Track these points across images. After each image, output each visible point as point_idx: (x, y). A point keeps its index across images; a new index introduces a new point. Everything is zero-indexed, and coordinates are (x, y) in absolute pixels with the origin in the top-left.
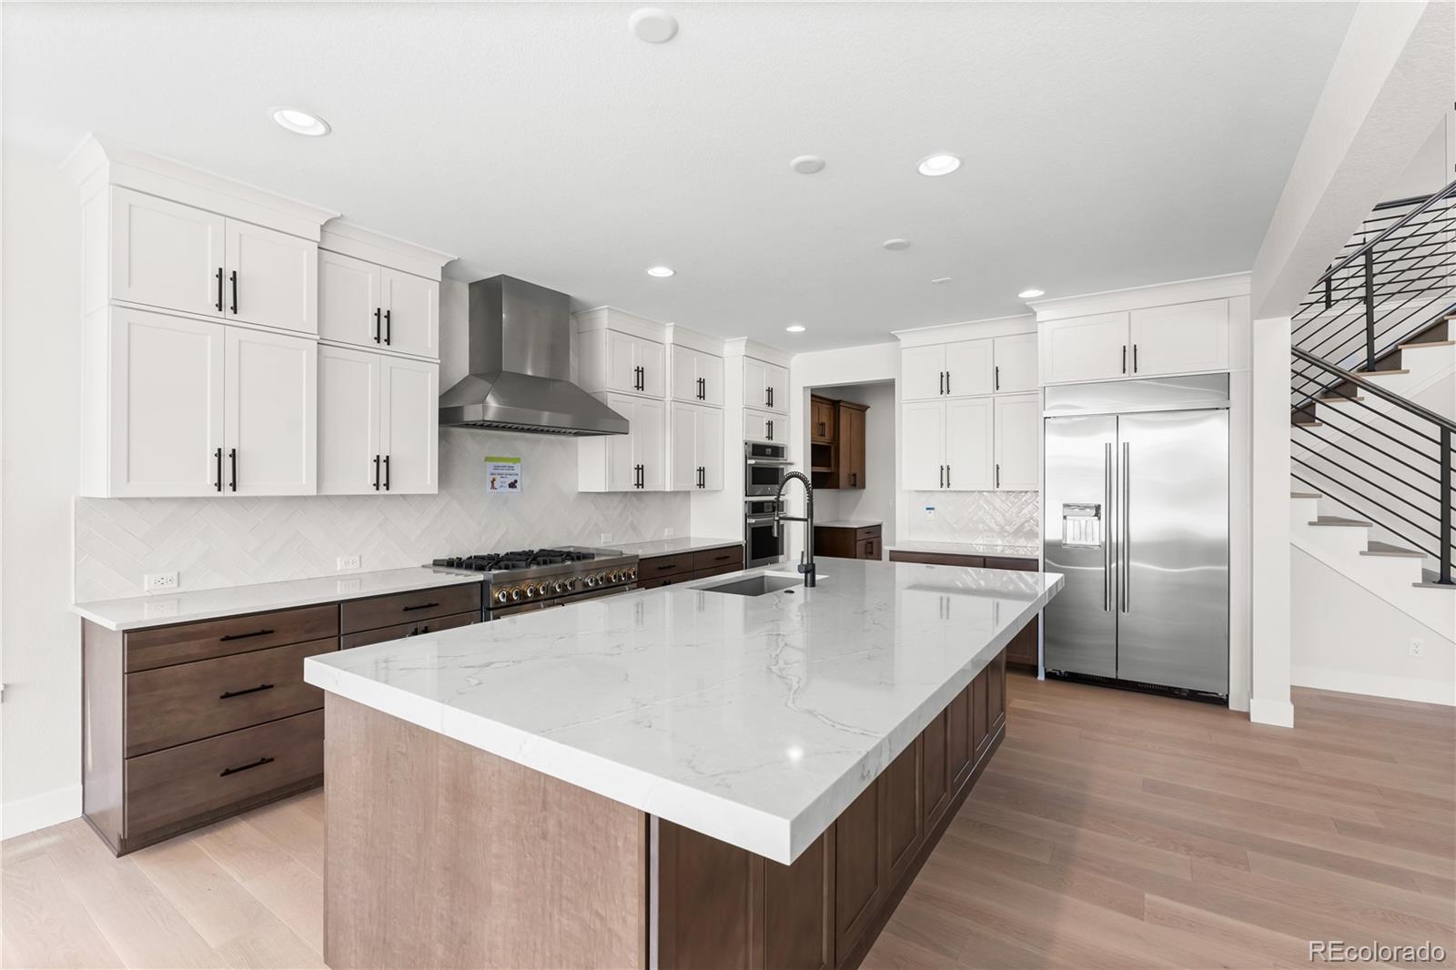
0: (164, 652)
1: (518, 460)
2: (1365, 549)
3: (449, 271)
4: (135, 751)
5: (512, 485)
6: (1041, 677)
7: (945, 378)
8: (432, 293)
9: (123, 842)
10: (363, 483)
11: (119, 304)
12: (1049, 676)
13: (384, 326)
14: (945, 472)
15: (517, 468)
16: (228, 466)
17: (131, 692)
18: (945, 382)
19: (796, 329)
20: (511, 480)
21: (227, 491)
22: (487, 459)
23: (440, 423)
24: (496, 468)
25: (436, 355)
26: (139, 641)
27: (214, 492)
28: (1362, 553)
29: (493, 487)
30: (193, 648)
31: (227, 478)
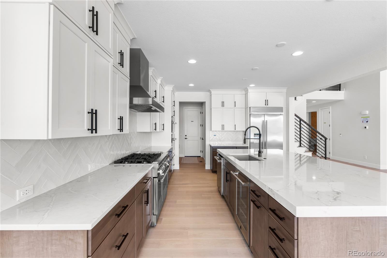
2: (305, 151)
7: (223, 103)
14: (223, 126)
18: (223, 104)
19: (191, 85)
28: (304, 152)
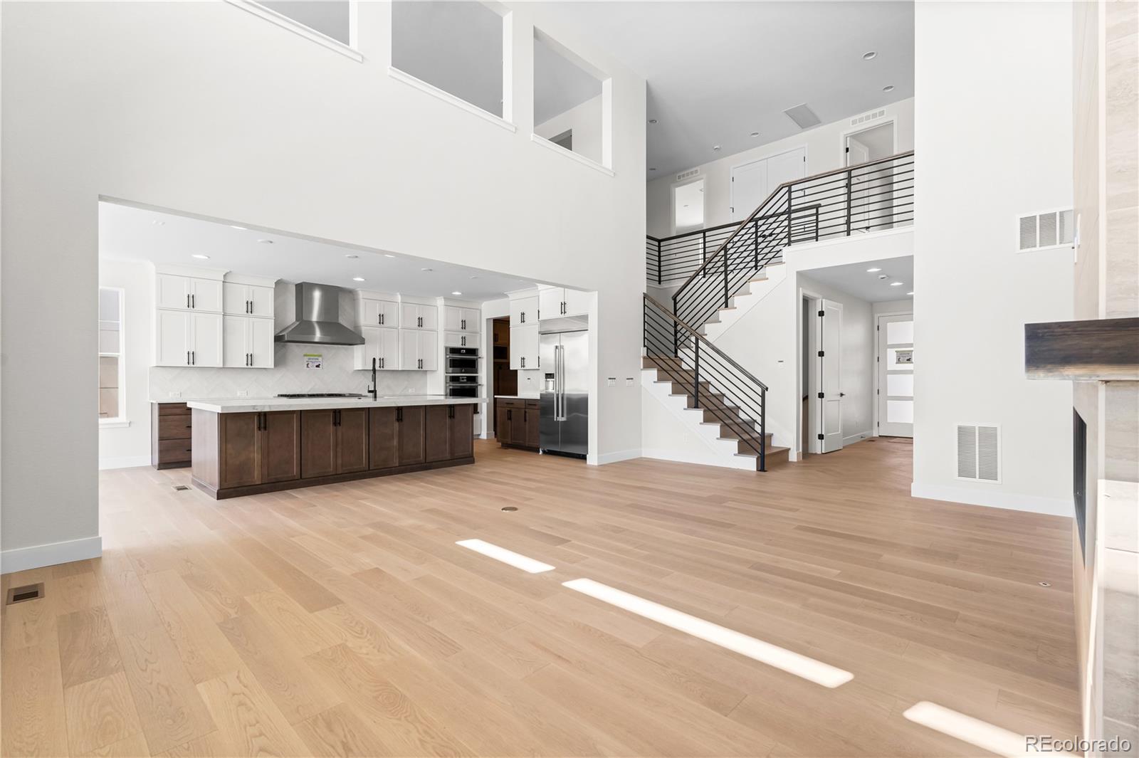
0: (169, 411)
1: (320, 356)
3: (280, 284)
4: (161, 439)
5: (318, 366)
6: (541, 452)
8: (271, 293)
9: (159, 465)
10: (242, 363)
11: (159, 309)
12: (544, 452)
13: (250, 307)
15: (320, 359)
16: (192, 356)
17: (160, 421)
20: (318, 364)
21: (191, 365)
22: (305, 355)
23: (275, 341)
24: (309, 359)
25: (273, 315)
26: (163, 407)
27: (187, 365)
29: (308, 367)
30: (178, 411)
31: (191, 361)
